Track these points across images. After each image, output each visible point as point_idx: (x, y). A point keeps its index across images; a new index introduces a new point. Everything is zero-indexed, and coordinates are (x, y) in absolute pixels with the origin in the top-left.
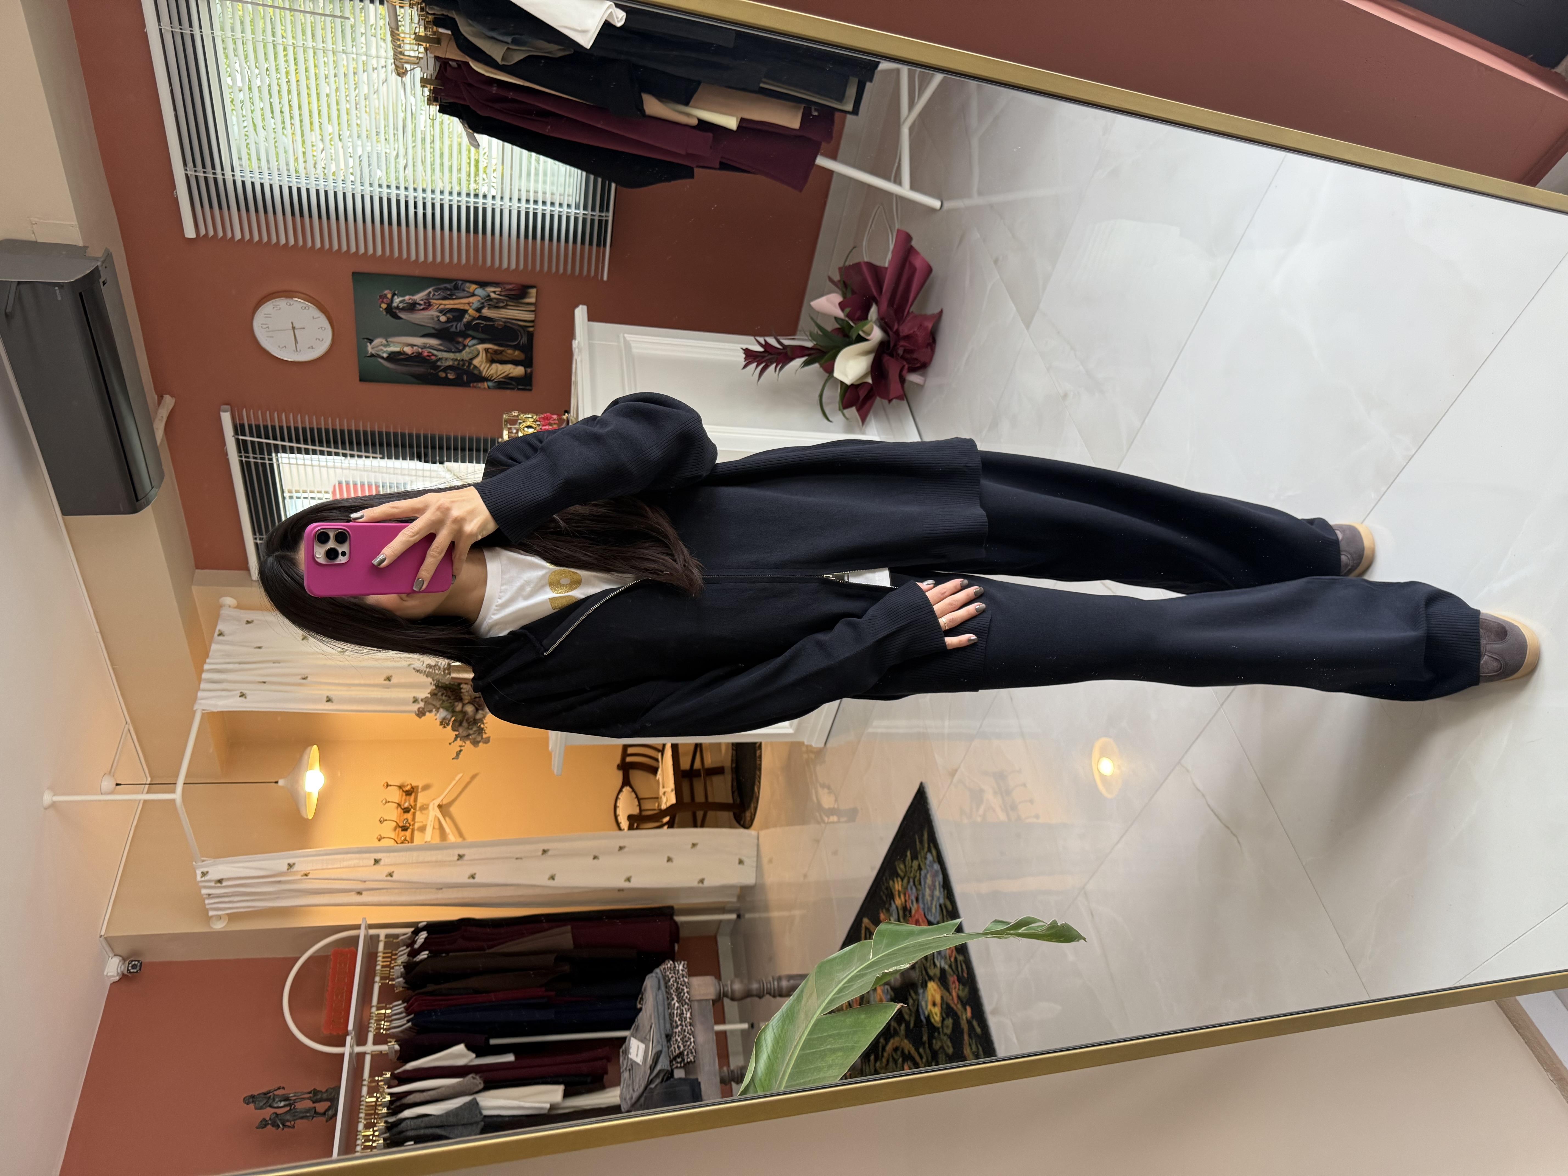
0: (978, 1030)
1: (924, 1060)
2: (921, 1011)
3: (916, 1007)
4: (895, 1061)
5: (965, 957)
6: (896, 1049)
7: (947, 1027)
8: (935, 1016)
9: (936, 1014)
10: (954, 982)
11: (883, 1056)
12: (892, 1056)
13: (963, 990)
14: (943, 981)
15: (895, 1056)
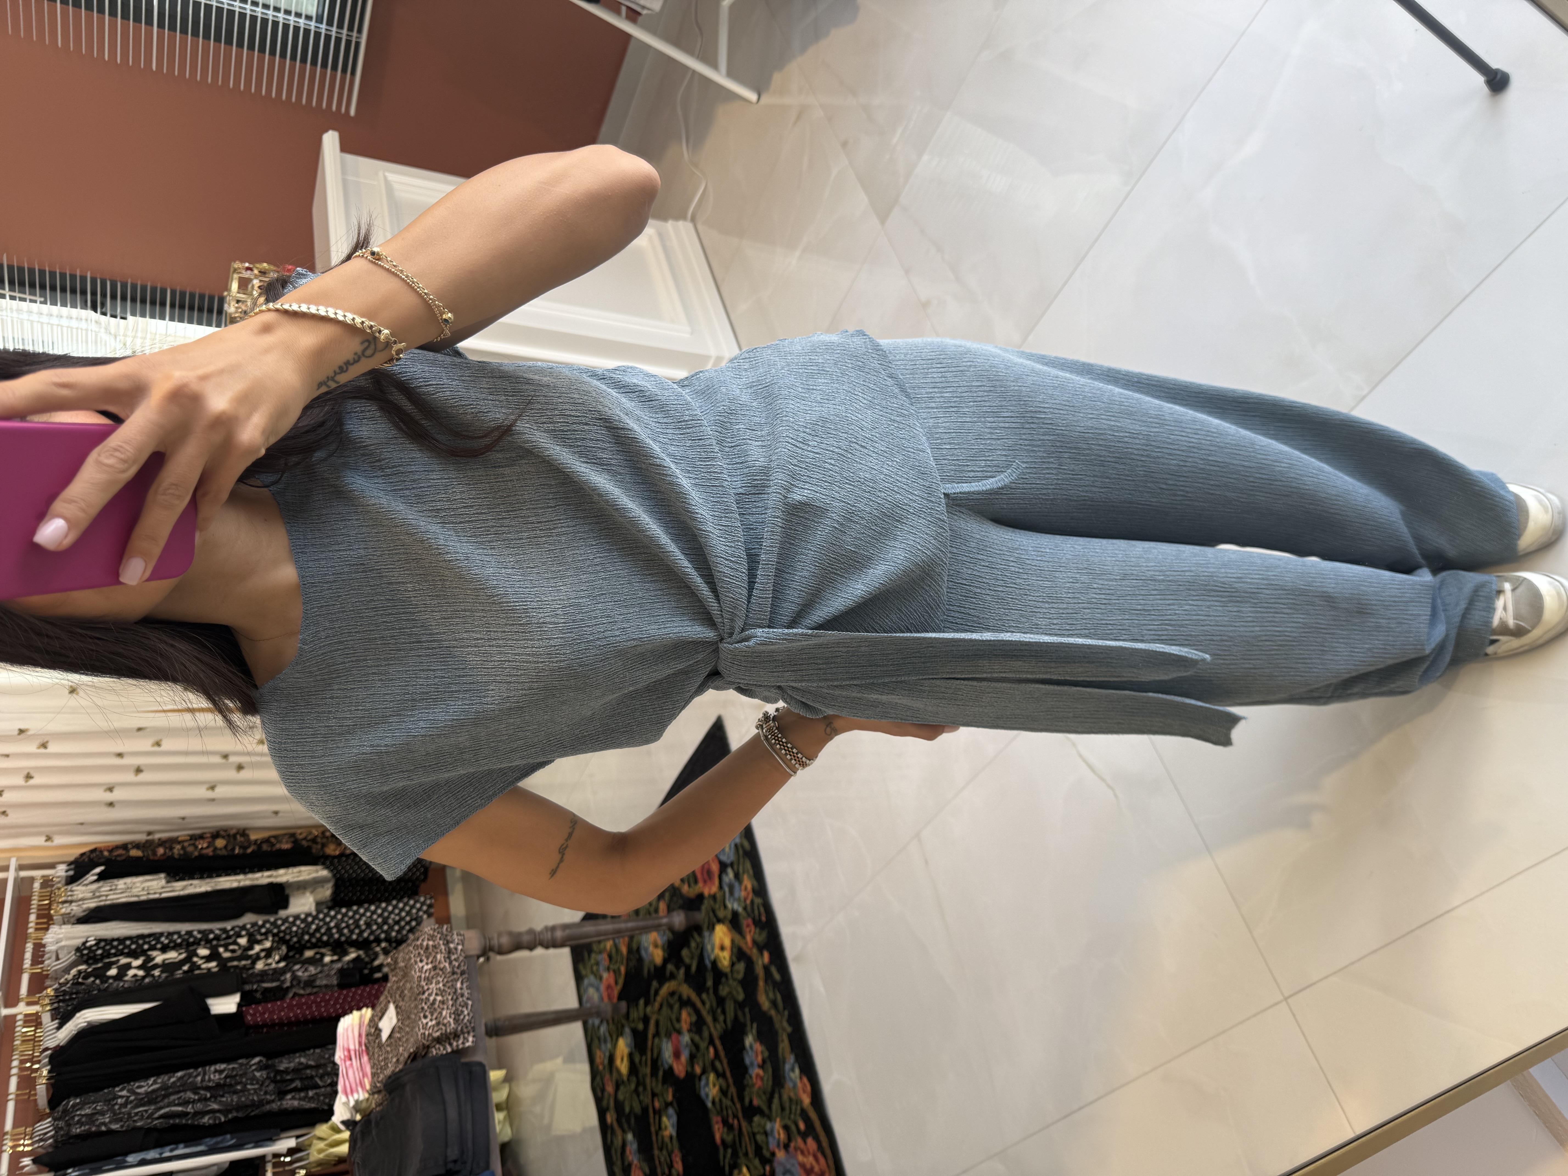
0: (777, 977)
1: (708, 1006)
2: (705, 955)
3: (699, 951)
4: (671, 1007)
5: (763, 900)
6: (672, 994)
7: (738, 972)
8: (722, 959)
9: (725, 958)
10: (748, 926)
11: (655, 1000)
12: (667, 1000)
13: (760, 934)
14: (734, 922)
15: (672, 1001)
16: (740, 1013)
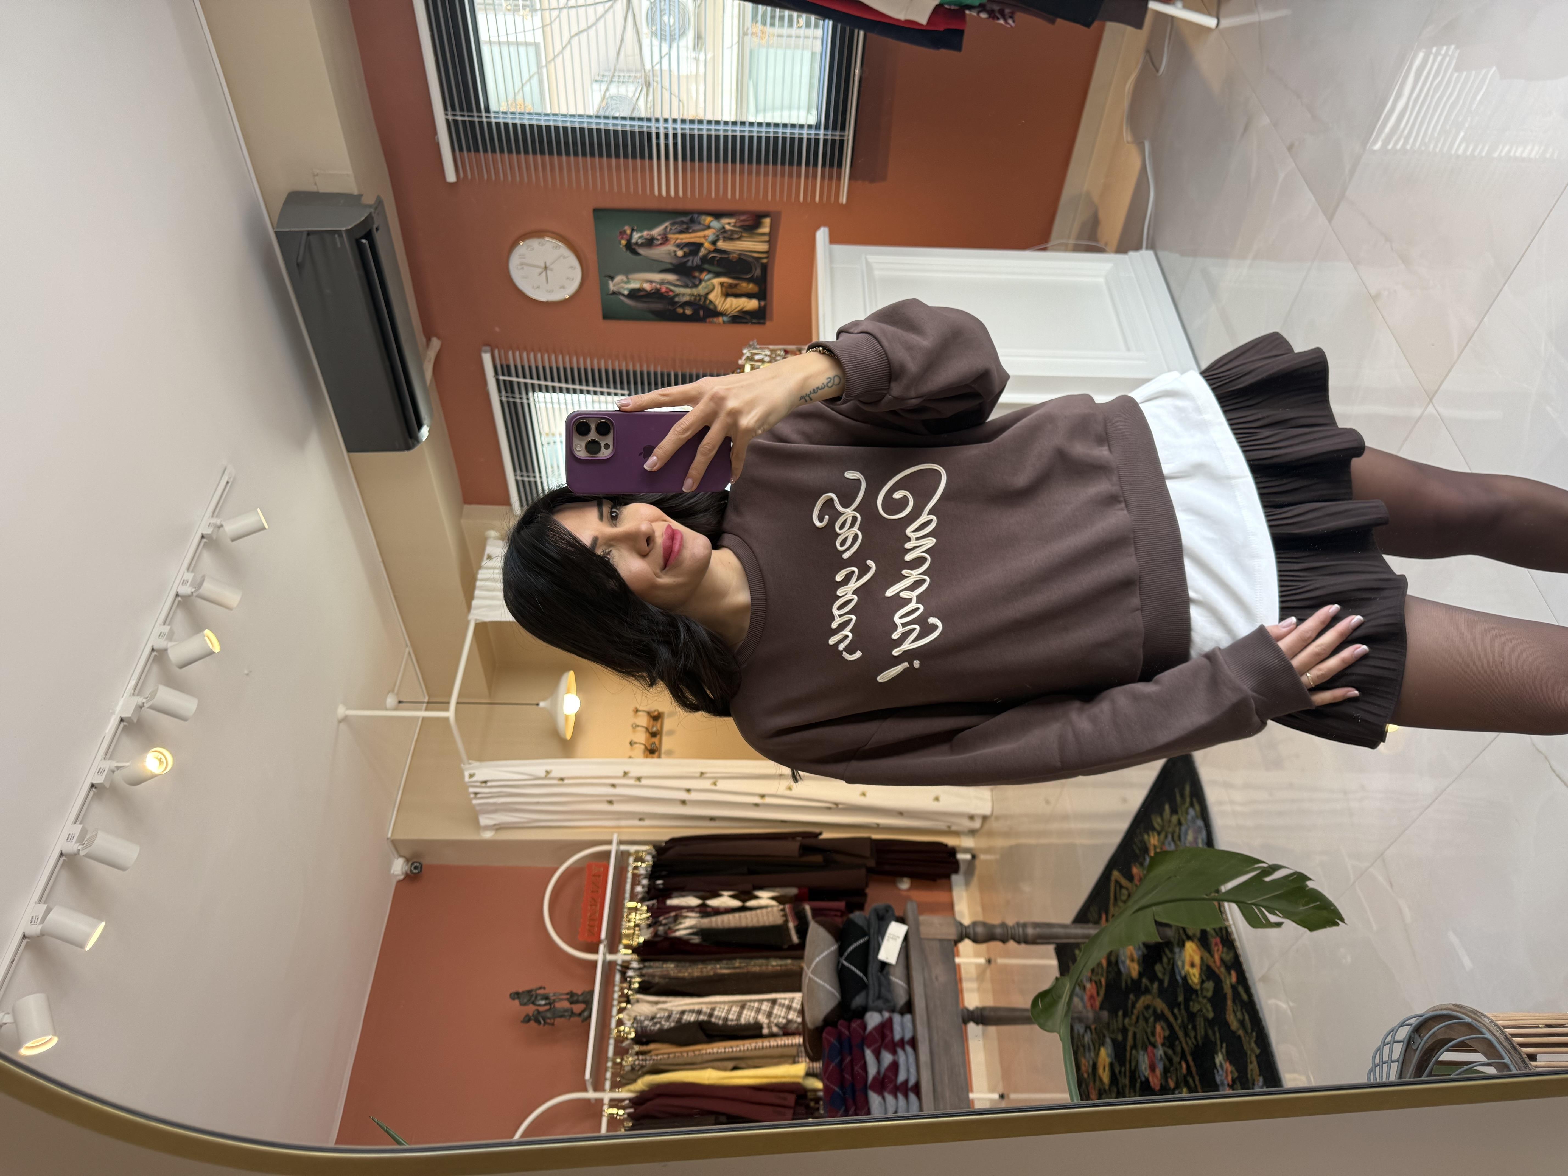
0: (1245, 997)
1: (1179, 1021)
2: (1177, 971)
3: (1170, 967)
4: (1146, 1020)
6: (1147, 1007)
7: (1208, 990)
8: (1193, 976)
10: (1216, 944)
11: (1132, 1013)
12: (1143, 1014)
13: (1224, 954)
14: (1204, 940)
15: (1146, 1015)
16: (1210, 1032)
